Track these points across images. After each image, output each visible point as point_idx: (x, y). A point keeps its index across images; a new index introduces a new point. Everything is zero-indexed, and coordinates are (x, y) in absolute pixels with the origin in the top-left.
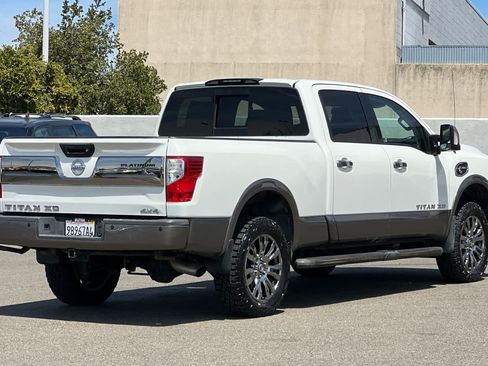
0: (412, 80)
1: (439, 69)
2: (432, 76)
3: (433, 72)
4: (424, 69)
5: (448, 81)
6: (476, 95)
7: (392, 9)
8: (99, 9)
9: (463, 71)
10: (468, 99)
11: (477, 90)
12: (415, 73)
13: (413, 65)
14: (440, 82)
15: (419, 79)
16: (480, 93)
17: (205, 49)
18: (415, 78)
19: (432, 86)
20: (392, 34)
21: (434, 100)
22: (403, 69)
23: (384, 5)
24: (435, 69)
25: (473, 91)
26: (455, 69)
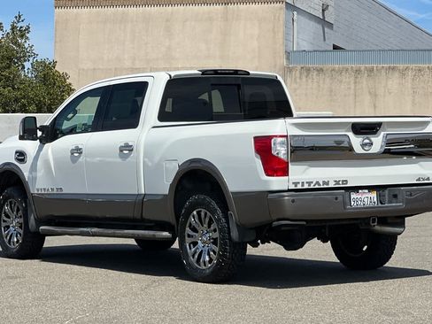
0: (298, 80)
1: (320, 71)
2: (314, 77)
3: (316, 73)
4: (308, 70)
5: (328, 80)
6: (352, 92)
7: (281, 19)
8: (19, 25)
9: (340, 72)
10: (345, 96)
11: (353, 87)
12: (301, 74)
13: (299, 67)
14: (321, 82)
15: (304, 79)
16: (355, 89)
17: (126, 56)
18: (300, 78)
19: (315, 84)
20: (281, 40)
21: (317, 97)
22: (291, 70)
23: (275, 16)
24: (318, 71)
25: (350, 88)
26: (333, 70)
